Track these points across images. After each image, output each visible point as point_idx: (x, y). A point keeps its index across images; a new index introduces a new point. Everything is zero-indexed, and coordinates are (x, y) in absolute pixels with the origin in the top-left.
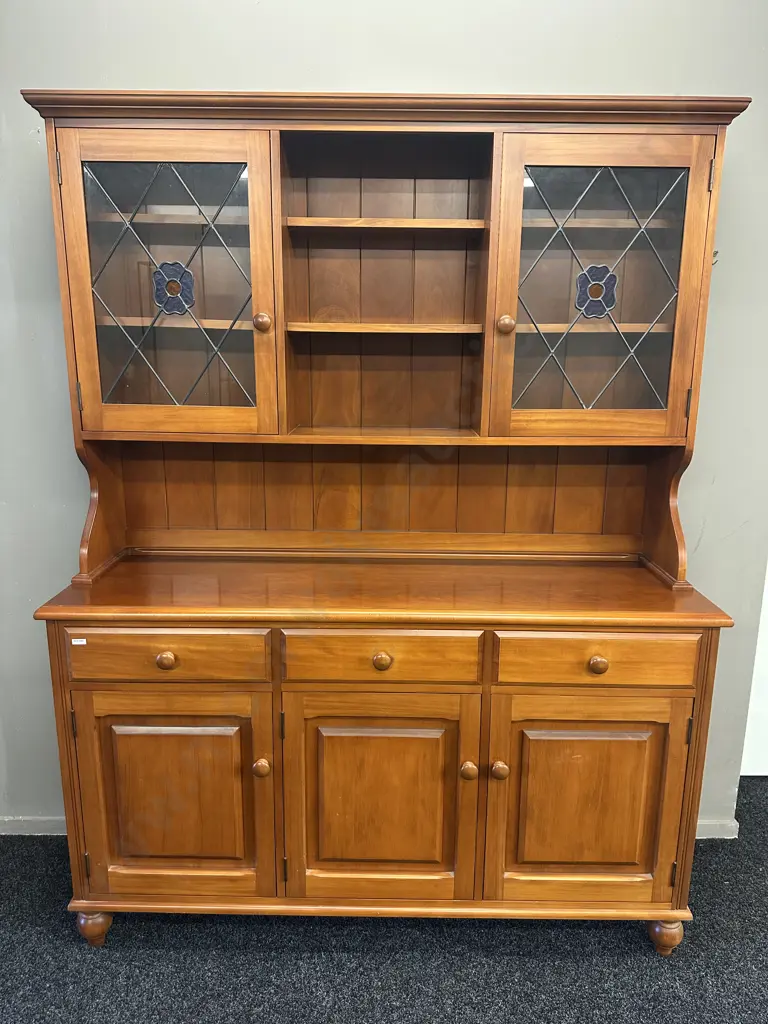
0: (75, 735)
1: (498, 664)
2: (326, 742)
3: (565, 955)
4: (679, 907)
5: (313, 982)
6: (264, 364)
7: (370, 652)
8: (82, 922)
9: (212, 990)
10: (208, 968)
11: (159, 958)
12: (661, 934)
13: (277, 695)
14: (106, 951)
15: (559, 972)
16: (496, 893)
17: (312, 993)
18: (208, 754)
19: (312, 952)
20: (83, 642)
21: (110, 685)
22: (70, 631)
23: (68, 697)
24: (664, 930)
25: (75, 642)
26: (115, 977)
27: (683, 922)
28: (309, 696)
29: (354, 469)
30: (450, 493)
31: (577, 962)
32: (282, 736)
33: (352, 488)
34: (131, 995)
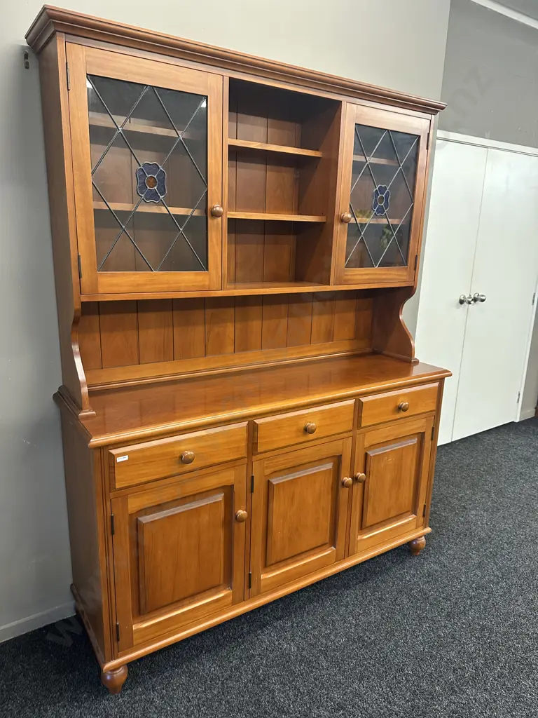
0: (113, 533)
1: (361, 417)
2: (275, 487)
3: (381, 573)
4: (425, 527)
5: (277, 643)
6: (214, 240)
7: (302, 424)
8: (108, 677)
9: (223, 676)
10: (208, 666)
11: (171, 676)
12: (419, 544)
13: (249, 465)
14: (129, 691)
15: (384, 582)
16: (354, 551)
17: (281, 649)
18: (205, 518)
19: (261, 629)
20: (126, 458)
21: (140, 487)
22: (114, 452)
23: (108, 504)
24: (418, 542)
25: (119, 460)
26: (152, 702)
27: (425, 536)
28: (268, 460)
29: (230, 311)
30: (284, 322)
31: (387, 574)
32: (252, 491)
33: (229, 324)
34: (174, 706)
